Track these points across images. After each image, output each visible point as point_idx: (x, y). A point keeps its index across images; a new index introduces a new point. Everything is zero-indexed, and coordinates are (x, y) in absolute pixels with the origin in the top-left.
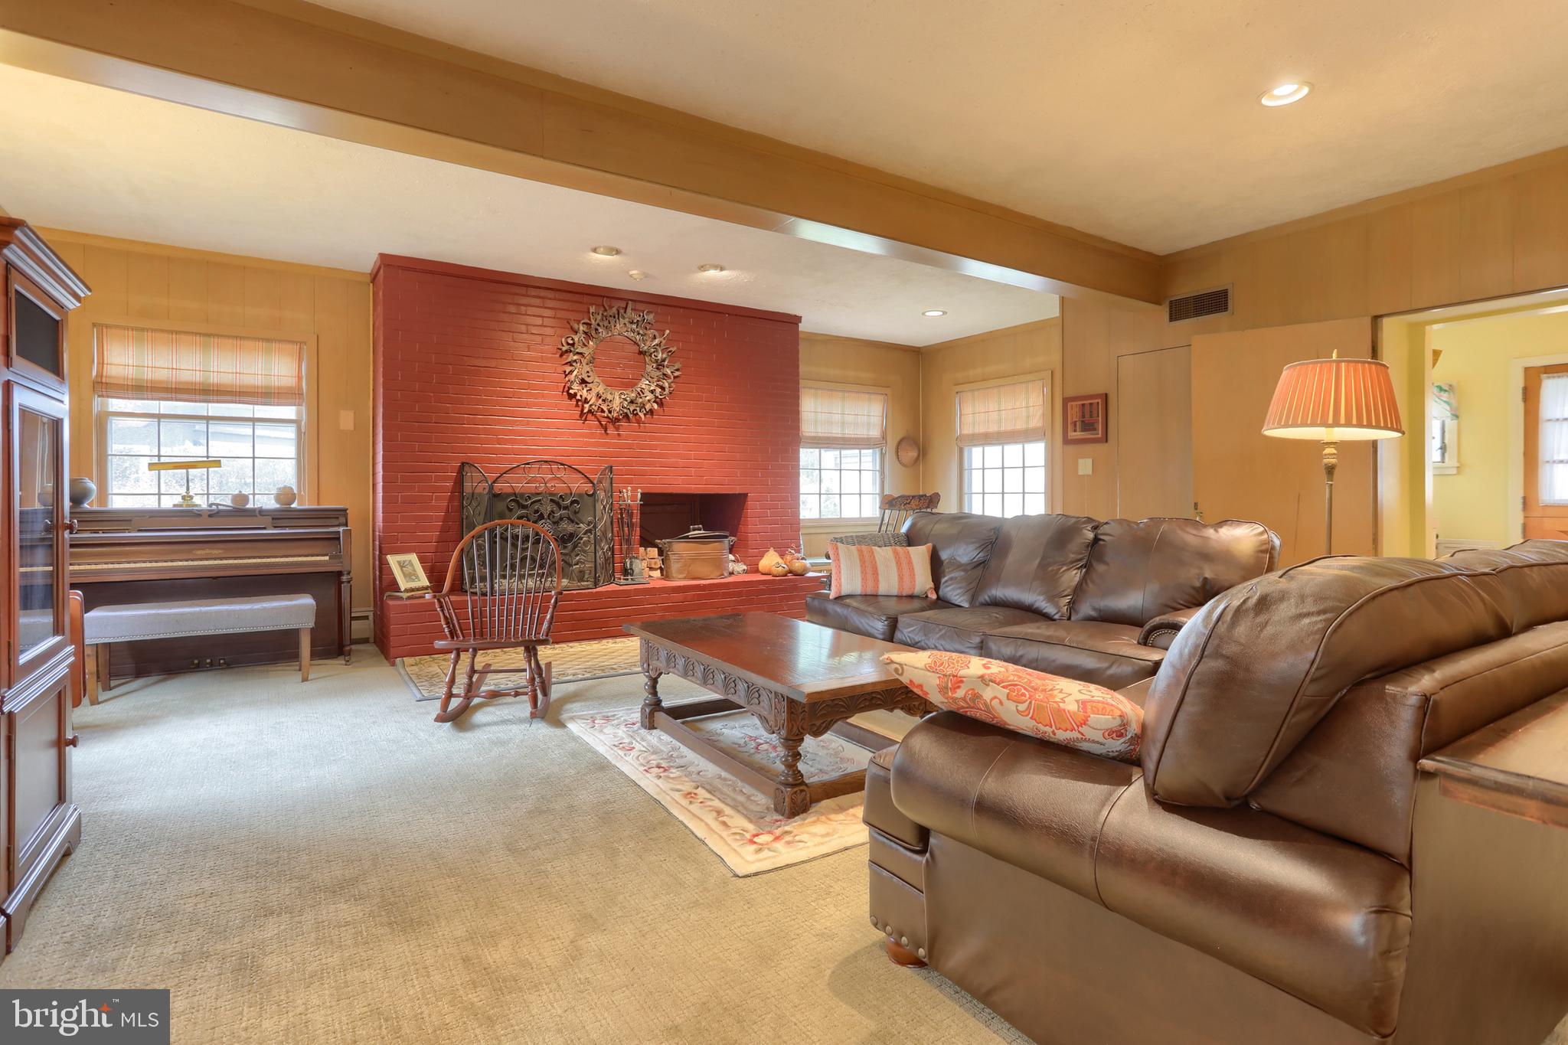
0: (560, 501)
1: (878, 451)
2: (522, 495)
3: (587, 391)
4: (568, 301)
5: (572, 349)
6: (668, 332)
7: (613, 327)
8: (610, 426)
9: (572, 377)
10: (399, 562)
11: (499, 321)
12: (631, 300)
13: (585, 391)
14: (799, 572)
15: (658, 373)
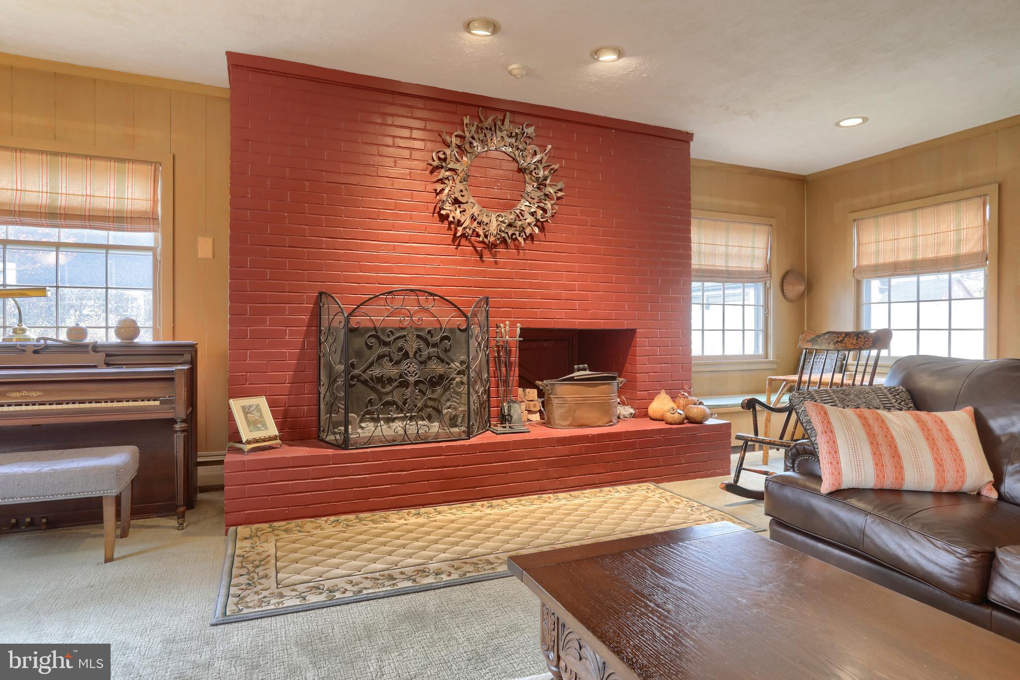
0: (429, 338)
1: (761, 286)
2: (383, 330)
3: (461, 212)
4: (438, 111)
5: (444, 164)
6: (549, 147)
7: (489, 140)
8: (486, 252)
9: (443, 196)
10: (244, 408)
11: (362, 132)
12: (511, 112)
13: (458, 211)
14: (698, 419)
15: (540, 193)
